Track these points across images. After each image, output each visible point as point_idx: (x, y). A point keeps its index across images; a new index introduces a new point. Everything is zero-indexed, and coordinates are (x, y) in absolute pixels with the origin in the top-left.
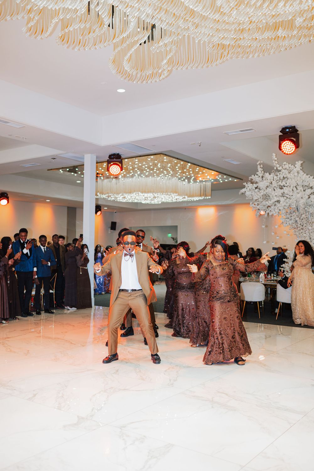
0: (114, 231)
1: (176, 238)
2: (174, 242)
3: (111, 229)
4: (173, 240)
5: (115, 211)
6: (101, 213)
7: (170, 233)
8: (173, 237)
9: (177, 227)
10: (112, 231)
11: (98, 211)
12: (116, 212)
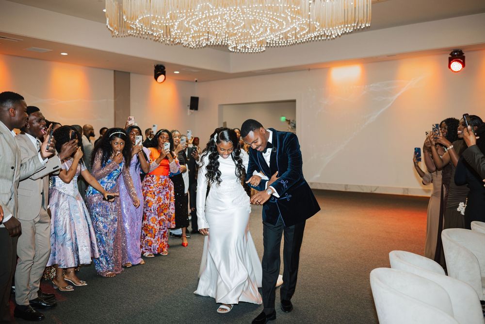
0: (196, 111)
1: (293, 121)
2: (290, 127)
3: (191, 108)
4: (289, 123)
5: (196, 79)
6: (165, 79)
7: (283, 116)
8: (288, 119)
9: (294, 101)
10: (193, 111)
11: (159, 75)
12: (196, 81)
